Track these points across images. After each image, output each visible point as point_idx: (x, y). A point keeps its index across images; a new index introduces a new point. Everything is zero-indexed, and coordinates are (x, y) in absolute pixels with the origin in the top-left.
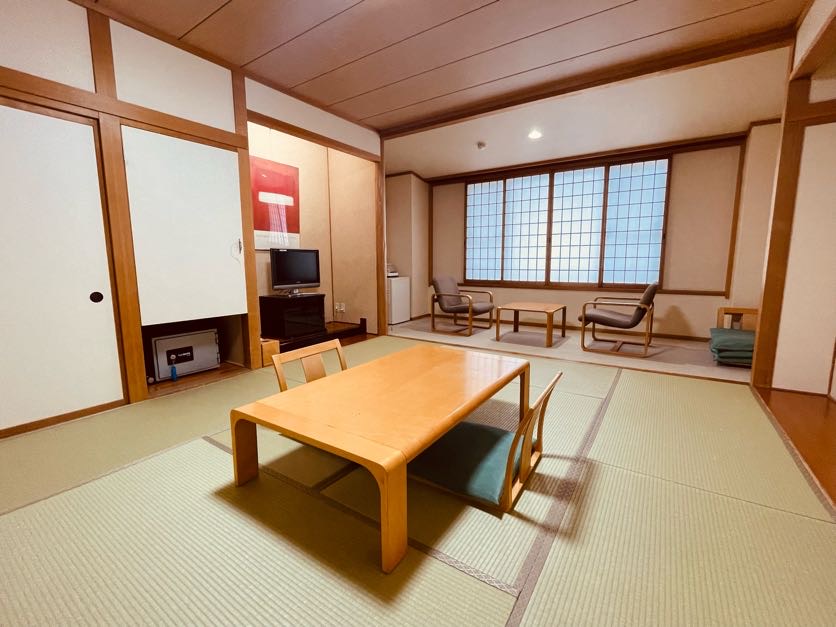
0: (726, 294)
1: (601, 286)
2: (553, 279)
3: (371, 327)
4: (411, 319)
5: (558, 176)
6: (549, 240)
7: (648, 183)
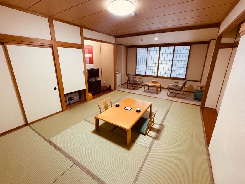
0: (200, 82)
1: (171, 78)
2: (159, 75)
3: (112, 88)
4: (122, 84)
5: (162, 48)
6: (158, 65)
7: (184, 52)
